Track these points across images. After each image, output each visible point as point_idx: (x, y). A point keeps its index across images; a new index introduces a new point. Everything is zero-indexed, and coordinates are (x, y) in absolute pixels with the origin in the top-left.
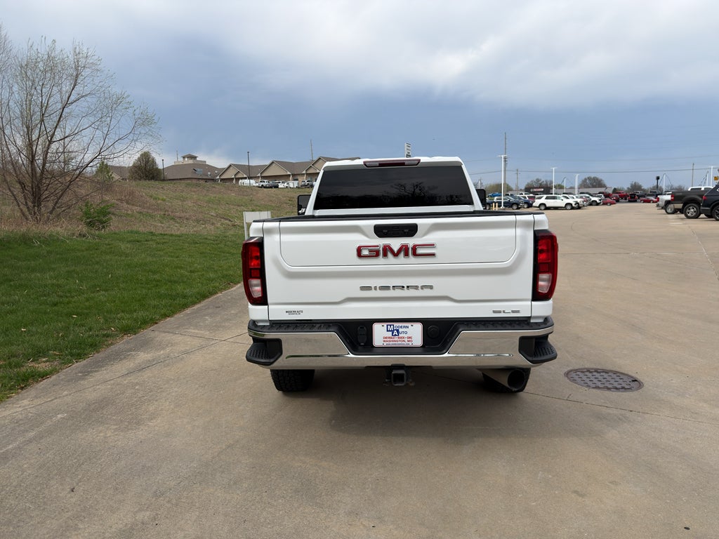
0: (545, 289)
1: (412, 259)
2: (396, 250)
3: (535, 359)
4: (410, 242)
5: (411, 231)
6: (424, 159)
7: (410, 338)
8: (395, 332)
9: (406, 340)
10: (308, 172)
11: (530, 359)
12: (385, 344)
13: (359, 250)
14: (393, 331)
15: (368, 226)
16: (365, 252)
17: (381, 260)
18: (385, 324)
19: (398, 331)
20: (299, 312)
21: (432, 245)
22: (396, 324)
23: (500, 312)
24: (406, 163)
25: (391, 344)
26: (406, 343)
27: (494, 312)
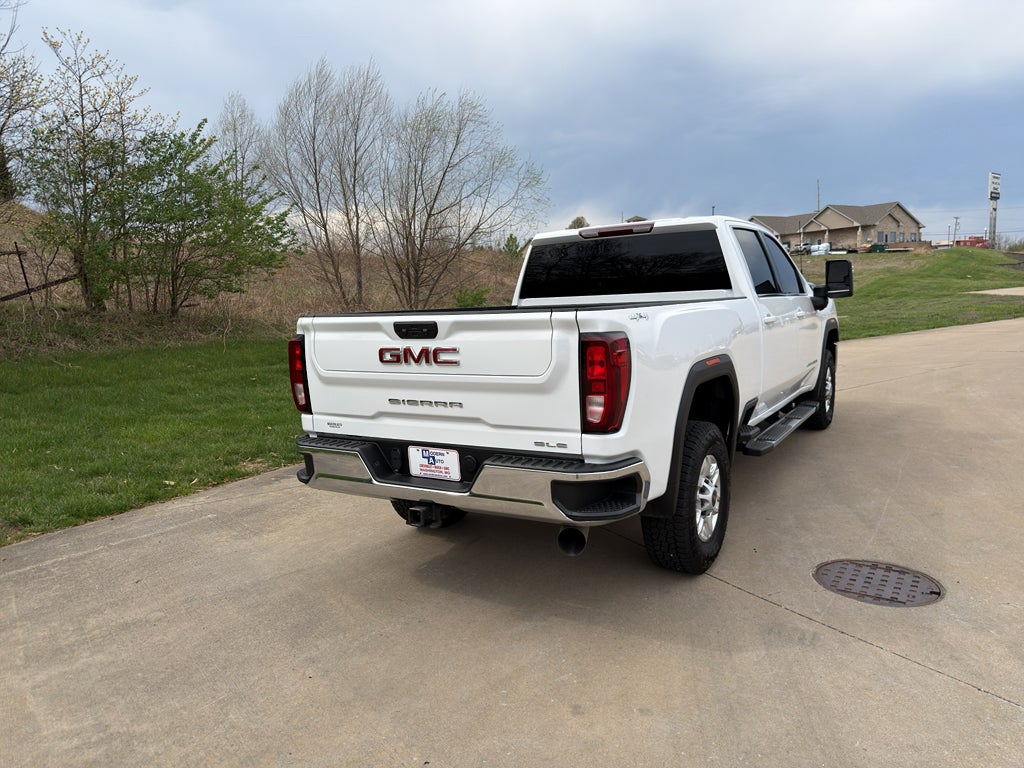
0: (597, 417)
1: (435, 367)
2: (416, 354)
3: (574, 514)
4: (431, 344)
5: (430, 331)
6: (661, 222)
7: (447, 468)
8: (431, 460)
9: (443, 470)
10: (807, 230)
11: (569, 513)
12: (423, 472)
13: (382, 352)
14: (428, 458)
15: (387, 324)
16: (388, 357)
17: (403, 367)
18: (420, 449)
19: (434, 458)
20: (338, 425)
21: (454, 350)
22: (432, 450)
23: (542, 444)
24: (635, 229)
25: (429, 474)
26: (443, 475)
27: (537, 444)
